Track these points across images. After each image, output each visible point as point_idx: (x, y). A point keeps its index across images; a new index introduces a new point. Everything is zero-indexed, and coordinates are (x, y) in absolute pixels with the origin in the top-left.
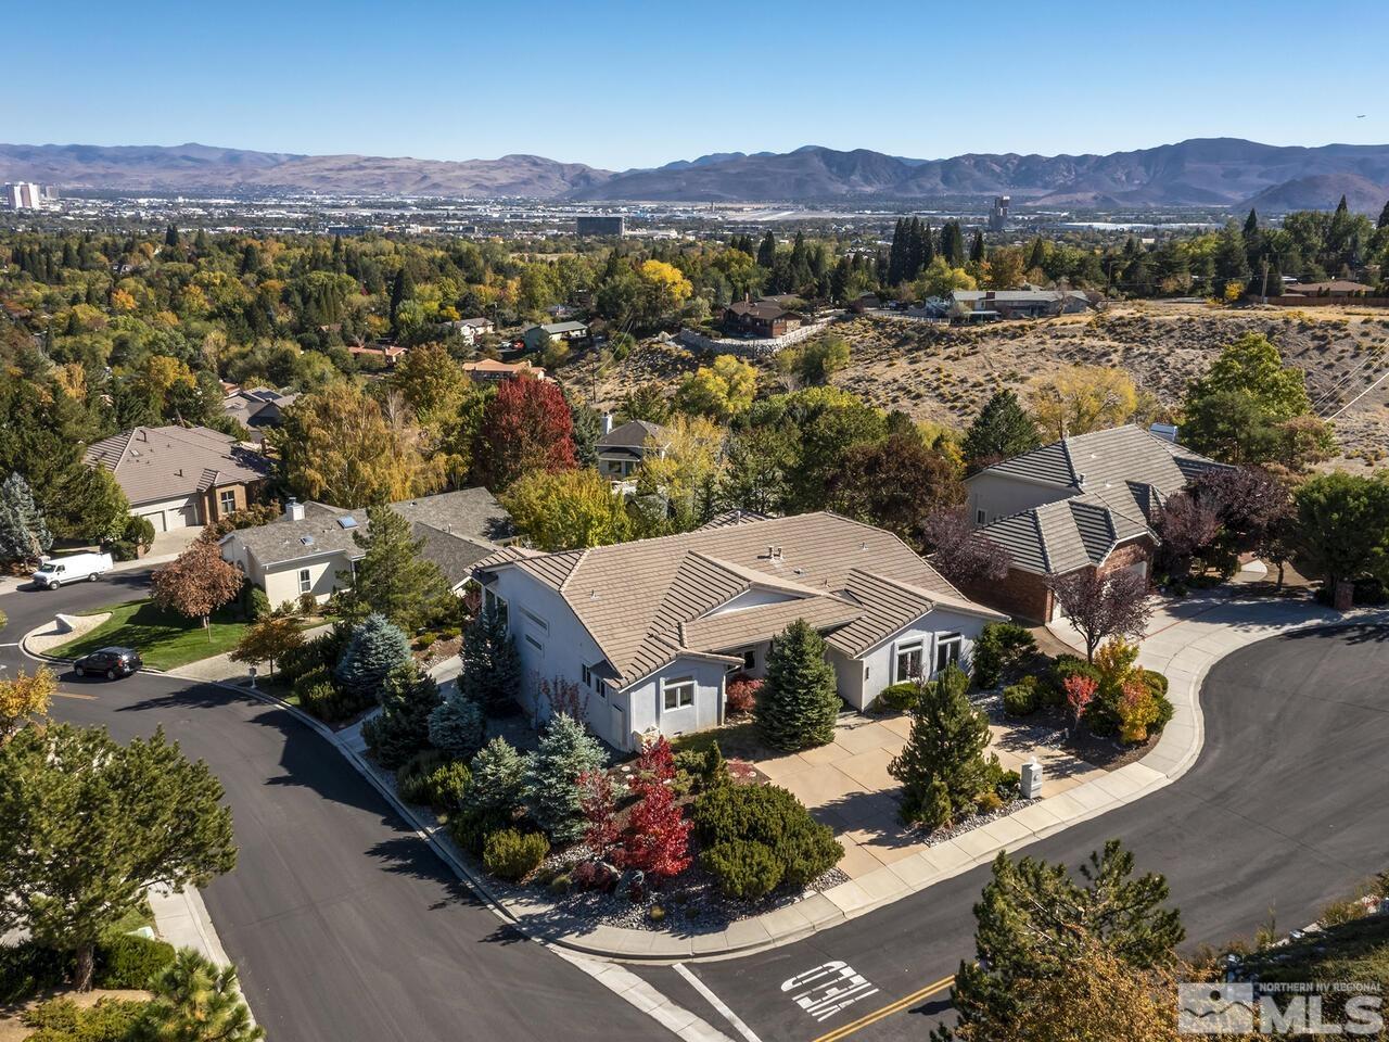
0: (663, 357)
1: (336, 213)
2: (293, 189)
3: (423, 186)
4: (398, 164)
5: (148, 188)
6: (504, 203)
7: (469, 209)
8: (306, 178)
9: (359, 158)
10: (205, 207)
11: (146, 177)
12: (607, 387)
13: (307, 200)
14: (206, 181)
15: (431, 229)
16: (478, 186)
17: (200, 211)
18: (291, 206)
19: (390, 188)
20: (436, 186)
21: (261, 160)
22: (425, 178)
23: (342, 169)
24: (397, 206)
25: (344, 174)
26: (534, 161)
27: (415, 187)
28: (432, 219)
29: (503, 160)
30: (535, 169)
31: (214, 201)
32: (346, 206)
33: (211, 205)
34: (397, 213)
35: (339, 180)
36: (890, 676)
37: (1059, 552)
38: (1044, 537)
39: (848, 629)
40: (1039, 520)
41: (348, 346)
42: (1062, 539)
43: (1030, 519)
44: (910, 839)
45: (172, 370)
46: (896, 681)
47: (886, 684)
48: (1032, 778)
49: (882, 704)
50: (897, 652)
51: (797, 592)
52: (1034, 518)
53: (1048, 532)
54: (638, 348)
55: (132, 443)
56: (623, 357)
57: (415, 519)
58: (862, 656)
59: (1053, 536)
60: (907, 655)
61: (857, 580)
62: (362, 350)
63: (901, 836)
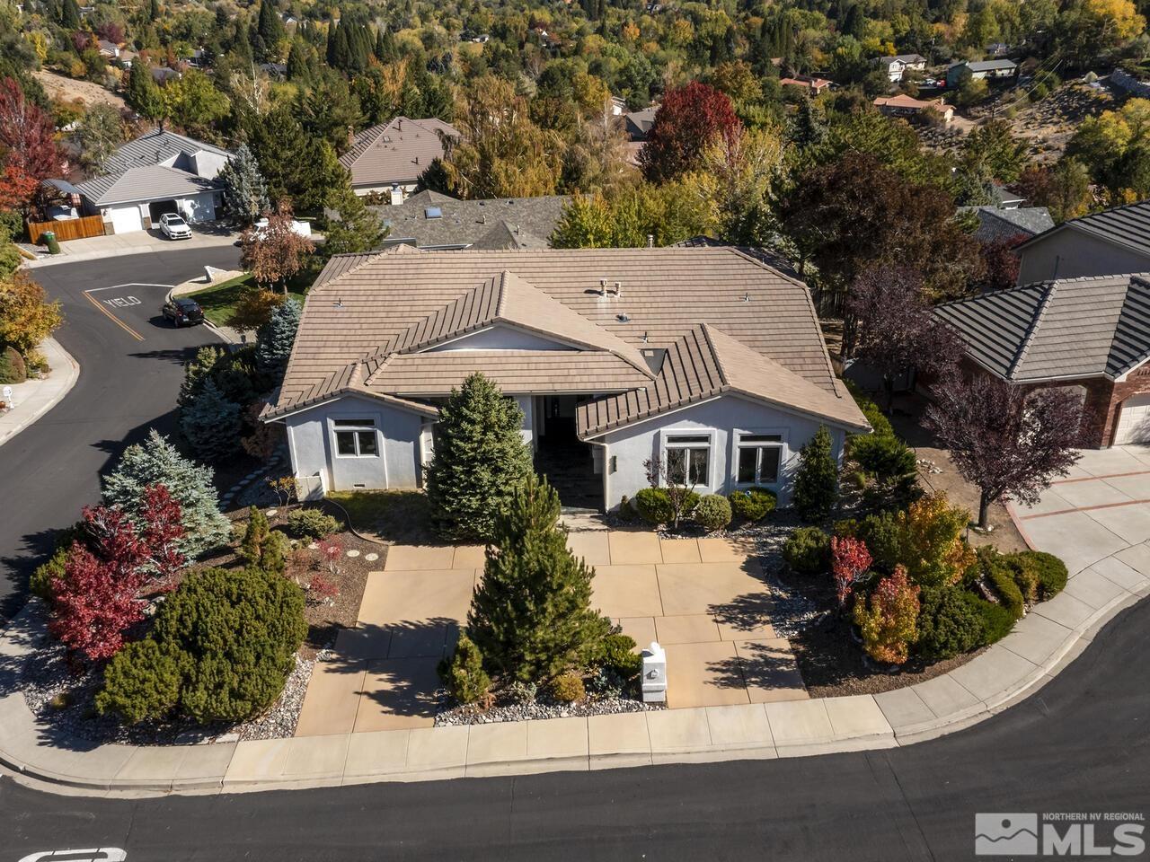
0: (1080, 99)
36: (653, 478)
37: (1052, 348)
38: (1038, 323)
39: (612, 401)
40: (1050, 298)
41: (782, 77)
42: (1074, 331)
43: (1038, 296)
44: (426, 706)
45: (593, 85)
46: (663, 484)
47: (648, 485)
48: (646, 672)
49: (631, 508)
50: (665, 445)
51: (569, 340)
52: (1045, 294)
53: (1050, 318)
54: (1059, 89)
55: (388, 130)
56: (1040, 98)
57: (502, 218)
58: (602, 439)
59: (1058, 325)
60: (683, 451)
61: (690, 340)
62: (792, 81)
63: (421, 697)
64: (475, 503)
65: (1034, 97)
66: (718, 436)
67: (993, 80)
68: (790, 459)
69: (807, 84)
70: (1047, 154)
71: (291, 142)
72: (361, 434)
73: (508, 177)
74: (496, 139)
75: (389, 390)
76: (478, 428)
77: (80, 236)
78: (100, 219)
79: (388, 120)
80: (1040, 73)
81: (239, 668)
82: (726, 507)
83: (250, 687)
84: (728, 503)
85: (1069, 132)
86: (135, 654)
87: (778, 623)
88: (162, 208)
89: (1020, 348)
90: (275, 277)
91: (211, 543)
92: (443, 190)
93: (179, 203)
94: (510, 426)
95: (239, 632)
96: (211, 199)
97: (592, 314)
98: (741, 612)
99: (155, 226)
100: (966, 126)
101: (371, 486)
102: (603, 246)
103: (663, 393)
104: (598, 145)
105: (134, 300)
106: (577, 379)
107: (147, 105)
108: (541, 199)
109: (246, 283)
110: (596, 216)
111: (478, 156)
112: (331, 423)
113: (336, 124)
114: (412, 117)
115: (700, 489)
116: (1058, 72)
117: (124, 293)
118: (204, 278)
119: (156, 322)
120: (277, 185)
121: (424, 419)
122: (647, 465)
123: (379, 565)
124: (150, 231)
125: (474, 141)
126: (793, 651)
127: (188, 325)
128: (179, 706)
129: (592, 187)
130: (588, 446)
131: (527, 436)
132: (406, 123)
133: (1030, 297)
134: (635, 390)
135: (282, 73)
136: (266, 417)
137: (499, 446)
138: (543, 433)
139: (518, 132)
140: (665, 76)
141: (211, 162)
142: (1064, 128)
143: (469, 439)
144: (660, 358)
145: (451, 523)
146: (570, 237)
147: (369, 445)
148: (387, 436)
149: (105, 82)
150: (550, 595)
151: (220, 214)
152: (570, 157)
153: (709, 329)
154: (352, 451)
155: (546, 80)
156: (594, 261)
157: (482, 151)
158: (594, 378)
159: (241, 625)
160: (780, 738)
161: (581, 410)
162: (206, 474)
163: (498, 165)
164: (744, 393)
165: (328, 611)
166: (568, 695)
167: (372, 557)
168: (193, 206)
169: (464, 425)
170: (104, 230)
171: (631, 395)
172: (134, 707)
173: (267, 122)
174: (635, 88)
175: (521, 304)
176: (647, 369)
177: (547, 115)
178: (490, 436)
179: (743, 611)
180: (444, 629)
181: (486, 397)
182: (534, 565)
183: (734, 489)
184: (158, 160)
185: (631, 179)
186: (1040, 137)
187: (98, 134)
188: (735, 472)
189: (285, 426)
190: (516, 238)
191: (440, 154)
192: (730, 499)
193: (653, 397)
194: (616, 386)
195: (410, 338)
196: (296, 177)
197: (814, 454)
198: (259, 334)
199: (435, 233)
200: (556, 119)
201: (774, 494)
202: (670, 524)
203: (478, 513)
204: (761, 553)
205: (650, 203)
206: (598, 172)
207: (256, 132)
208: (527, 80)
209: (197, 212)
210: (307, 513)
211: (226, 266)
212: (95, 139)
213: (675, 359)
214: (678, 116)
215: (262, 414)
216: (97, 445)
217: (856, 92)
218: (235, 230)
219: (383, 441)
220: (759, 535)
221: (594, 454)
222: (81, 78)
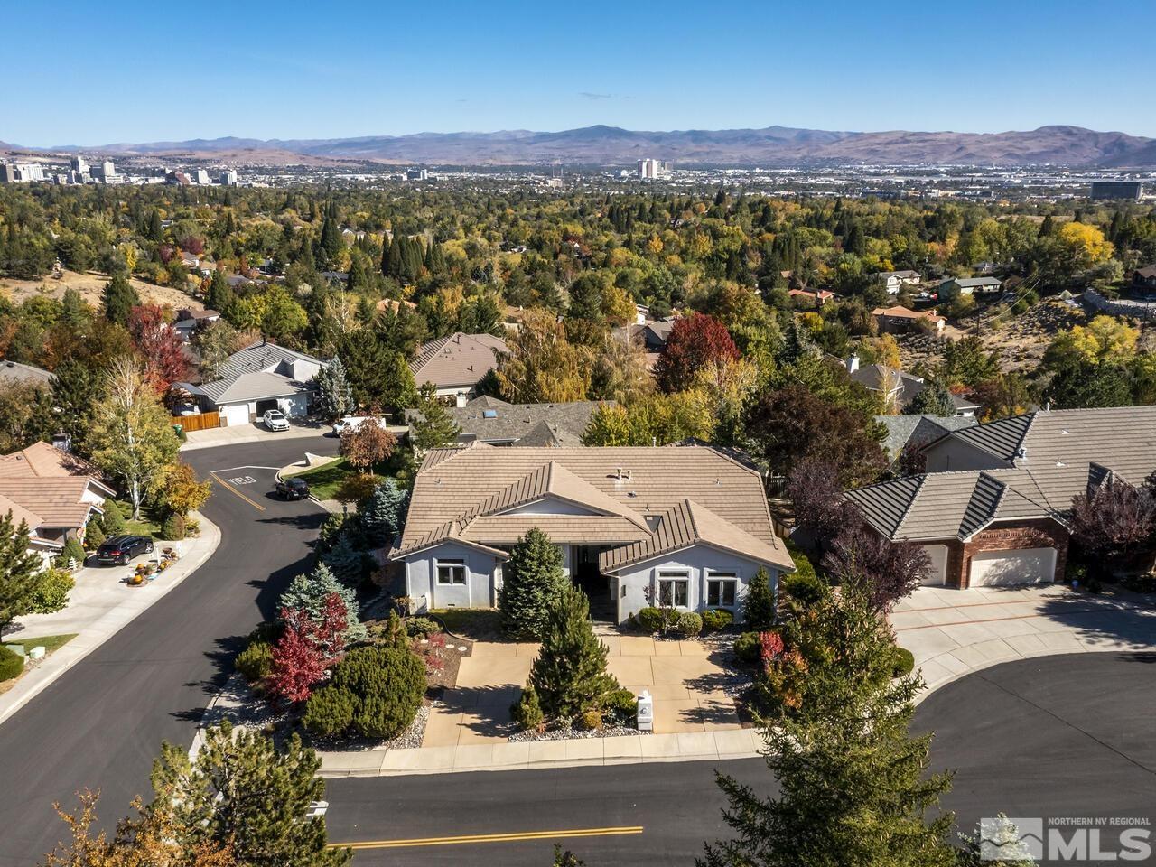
0: (1056, 314)
1: (875, 180)
2: (847, 160)
3: (957, 156)
4: (940, 137)
5: (736, 162)
6: (1031, 170)
7: (995, 176)
8: (858, 151)
9: (906, 133)
10: (772, 176)
11: (735, 153)
12: (994, 338)
13: (855, 170)
14: (780, 155)
15: (951, 193)
16: (1010, 155)
17: (768, 179)
18: (840, 175)
19: (929, 158)
20: (970, 156)
21: (825, 137)
22: (961, 149)
23: (889, 143)
24: (929, 174)
25: (891, 147)
26: (1068, 131)
27: (950, 157)
28: (955, 185)
29: (1038, 131)
30: (1069, 138)
31: (781, 171)
32: (885, 174)
33: (777, 174)
34: (927, 180)
35: (885, 152)
36: (650, 598)
37: (922, 519)
38: (914, 502)
39: (623, 549)
40: (923, 485)
41: (791, 288)
42: (938, 508)
43: (916, 484)
44: (502, 732)
45: (619, 298)
46: (657, 604)
47: (646, 605)
48: (639, 710)
49: (636, 622)
50: (658, 578)
51: (596, 509)
52: (920, 483)
53: (923, 499)
54: (1039, 304)
55: (449, 343)
56: (1022, 312)
57: (544, 418)
58: (616, 573)
59: (928, 503)
60: (670, 582)
61: (678, 510)
62: (799, 292)
63: (499, 727)
64: (532, 613)
65: (1016, 311)
66: (693, 573)
67: (979, 295)
68: (742, 589)
69: (813, 295)
70: (1027, 361)
71: (373, 354)
72: (455, 569)
73: (548, 385)
74: (540, 355)
75: (475, 539)
76: (535, 563)
77: (201, 428)
78: (217, 415)
79: (447, 335)
80: (1022, 289)
81: (390, 703)
82: (699, 619)
83: (398, 712)
84: (700, 618)
85: (1048, 343)
86: (323, 695)
87: (727, 690)
88: (266, 406)
89: (901, 518)
90: (365, 462)
91: (354, 640)
92: (497, 395)
93: (280, 402)
94: (555, 563)
95: (387, 683)
96: (305, 398)
97: (611, 492)
98: (706, 684)
99: (259, 420)
100: (956, 335)
101: (459, 605)
102: (622, 444)
103: (657, 543)
104: (622, 357)
105: (250, 480)
106: (601, 534)
107: (236, 314)
108: (574, 404)
109: (339, 466)
110: (617, 421)
111: (525, 368)
112: (435, 561)
113: (407, 338)
114: (467, 332)
115: (680, 609)
116: (1037, 290)
117: (242, 474)
118: (304, 462)
119: (270, 495)
120: (360, 388)
121: (498, 559)
122: (646, 590)
123: (468, 654)
124: (255, 423)
125: (521, 358)
126: (735, 704)
127: (298, 499)
128: (353, 724)
129: (616, 392)
130: (607, 579)
131: (567, 572)
132: (464, 337)
133: (909, 484)
134: (639, 542)
135: (342, 280)
136: (393, 556)
137: (548, 575)
138: (576, 574)
139: (557, 350)
140: (685, 286)
141: (306, 369)
142: (1043, 339)
143: (529, 570)
144: (656, 522)
145: (516, 627)
146: (596, 436)
147: (460, 576)
148: (472, 571)
149: (186, 288)
150: (581, 659)
151: (311, 410)
152: (598, 367)
153: (691, 503)
154: (448, 581)
155: (578, 290)
156: (614, 456)
157: (528, 365)
158: (611, 534)
159: (389, 679)
160: (721, 749)
161: (603, 555)
162: (350, 594)
163: (541, 376)
164: (709, 544)
165: (436, 678)
166: (592, 724)
167: (462, 649)
168: (290, 404)
169: (527, 560)
170: (219, 423)
171: (636, 545)
172: (327, 723)
173: (355, 339)
174: (658, 297)
175: (564, 483)
176: (648, 529)
177: (580, 333)
178: (543, 568)
179: (705, 683)
180: (511, 691)
181: (541, 543)
182: (572, 640)
183: (705, 609)
184: (262, 367)
185: (648, 386)
186: (1021, 346)
187: (216, 346)
188: (706, 597)
189: (404, 563)
190: (555, 435)
191: (495, 366)
192: (702, 616)
193: (650, 547)
194: (627, 539)
195: (488, 505)
196: (375, 382)
197: (757, 585)
198: (359, 506)
199: (491, 430)
200: (587, 336)
201: (732, 613)
202: (661, 631)
203: (534, 620)
204: (722, 651)
205: (661, 410)
206: (621, 380)
207: (345, 347)
208: (561, 289)
209: (293, 409)
210: (419, 620)
211: (320, 452)
212: (213, 350)
213: (667, 522)
214: (685, 339)
215: (390, 554)
216: (249, 583)
217: (857, 303)
218: (323, 424)
219: (468, 573)
220: (721, 639)
221: (611, 586)
222: (164, 285)
